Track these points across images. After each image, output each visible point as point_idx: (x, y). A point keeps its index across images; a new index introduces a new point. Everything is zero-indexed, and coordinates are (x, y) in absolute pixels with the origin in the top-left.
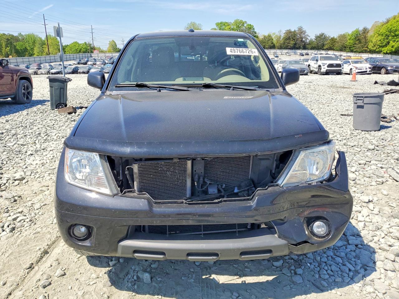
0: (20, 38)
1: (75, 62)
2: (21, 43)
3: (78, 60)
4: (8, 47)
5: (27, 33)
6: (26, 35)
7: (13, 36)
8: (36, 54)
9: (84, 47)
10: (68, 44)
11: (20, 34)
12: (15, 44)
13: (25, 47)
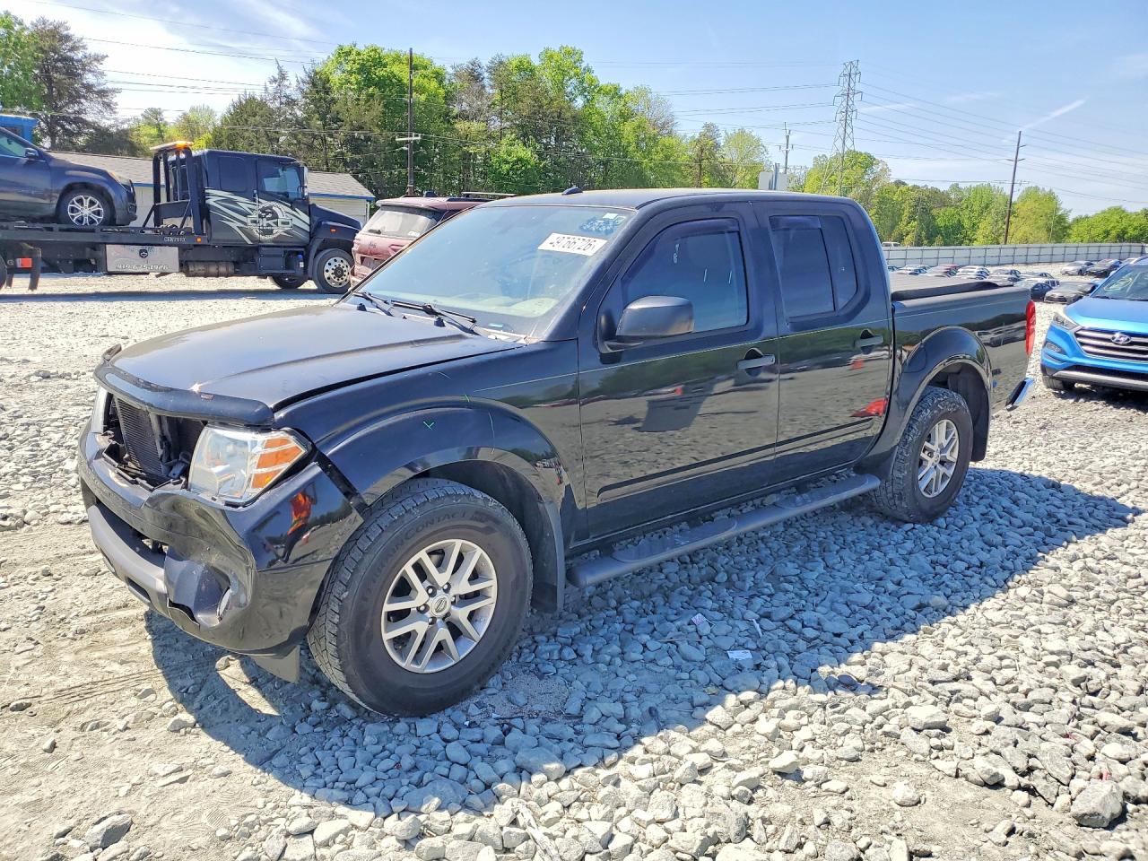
0: (952, 196)
1: (1071, 268)
2: (951, 210)
3: (1084, 262)
4: (915, 220)
5: (974, 185)
6: (969, 190)
7: (936, 191)
8: (981, 239)
9: (1135, 224)
10: (1090, 215)
11: (956, 187)
12: (934, 212)
13: (959, 221)
